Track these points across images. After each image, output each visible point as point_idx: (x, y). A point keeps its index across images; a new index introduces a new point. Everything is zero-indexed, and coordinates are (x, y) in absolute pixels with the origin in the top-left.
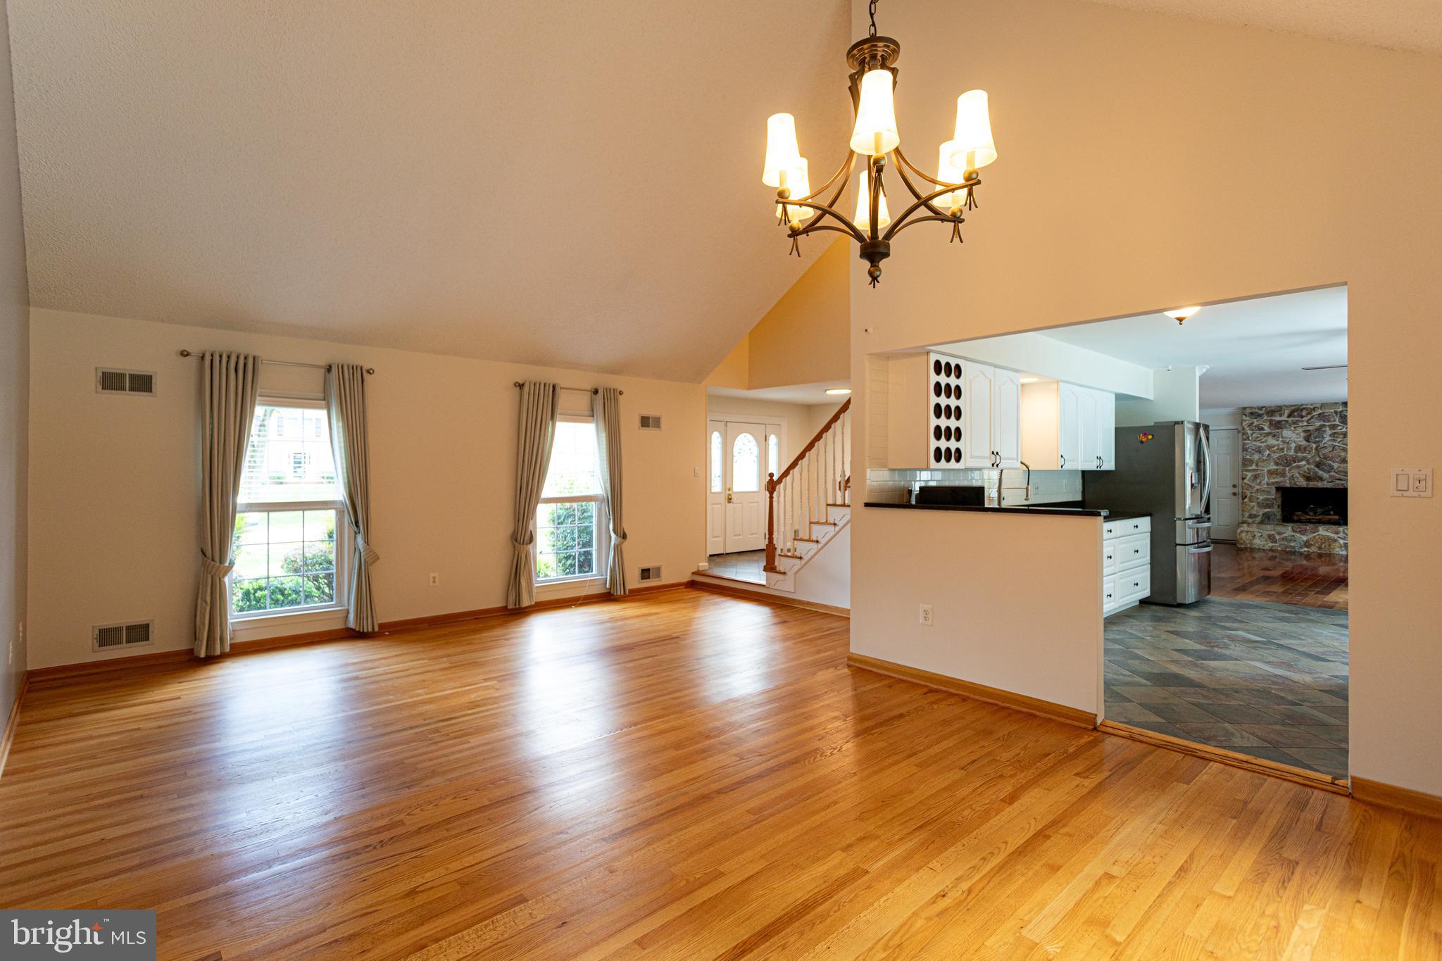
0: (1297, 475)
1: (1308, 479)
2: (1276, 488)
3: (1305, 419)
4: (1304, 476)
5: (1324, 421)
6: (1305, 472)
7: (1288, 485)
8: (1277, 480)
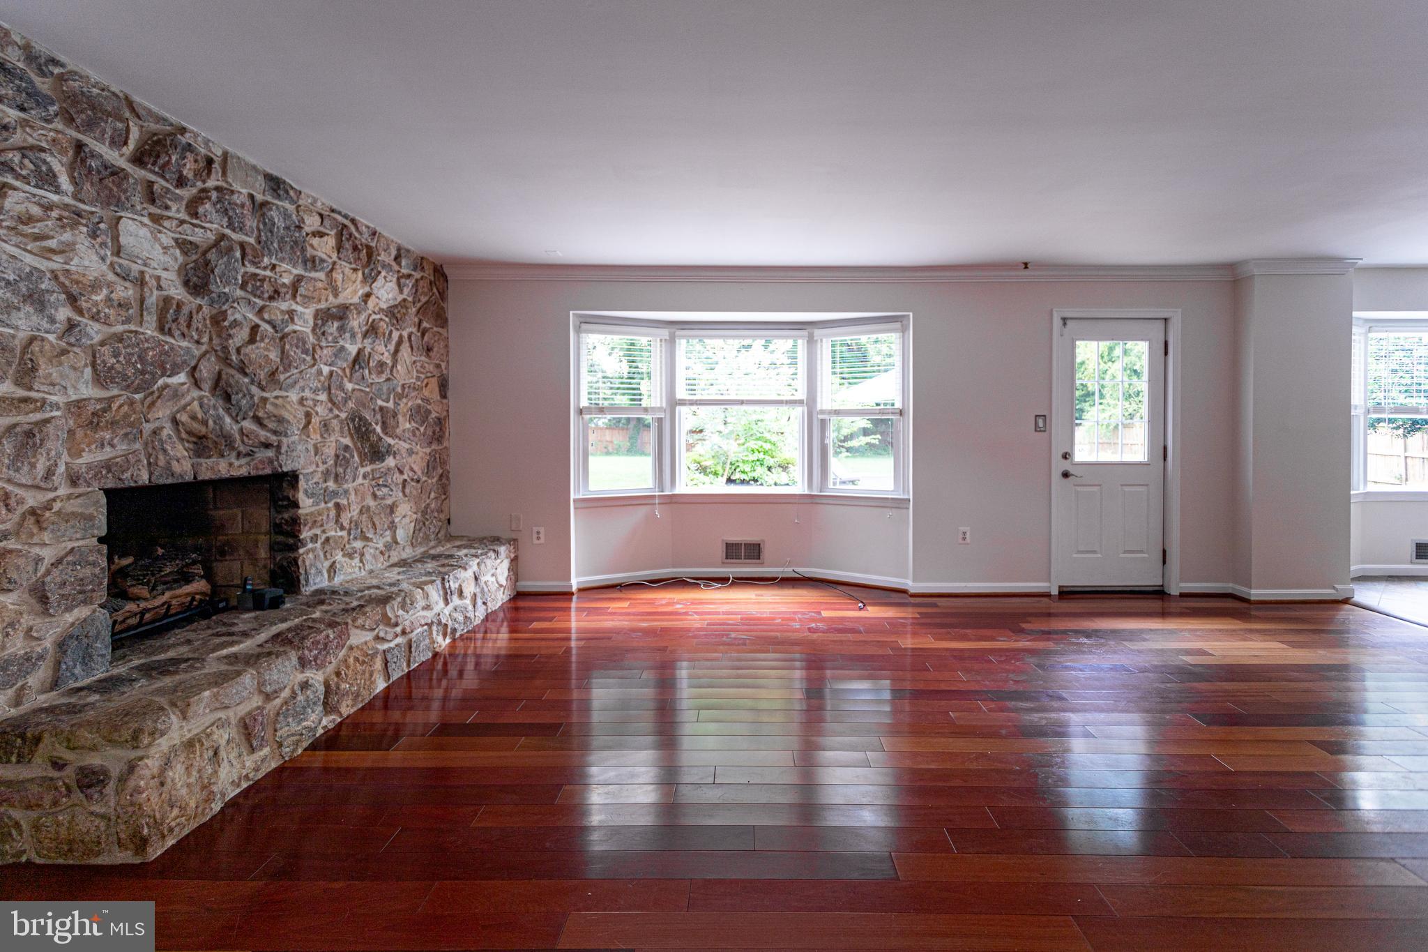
0: (168, 431)
1: (201, 444)
2: (108, 492)
3: (187, 193)
4: (189, 433)
5: (230, 225)
6: (194, 417)
7: (144, 478)
8: (108, 453)
